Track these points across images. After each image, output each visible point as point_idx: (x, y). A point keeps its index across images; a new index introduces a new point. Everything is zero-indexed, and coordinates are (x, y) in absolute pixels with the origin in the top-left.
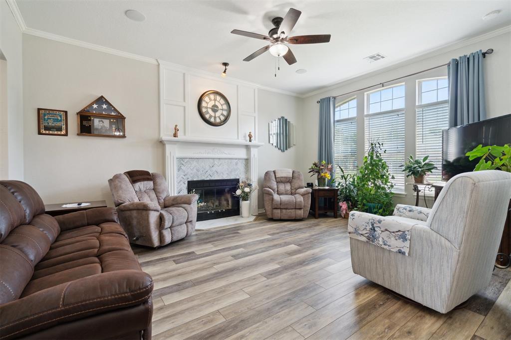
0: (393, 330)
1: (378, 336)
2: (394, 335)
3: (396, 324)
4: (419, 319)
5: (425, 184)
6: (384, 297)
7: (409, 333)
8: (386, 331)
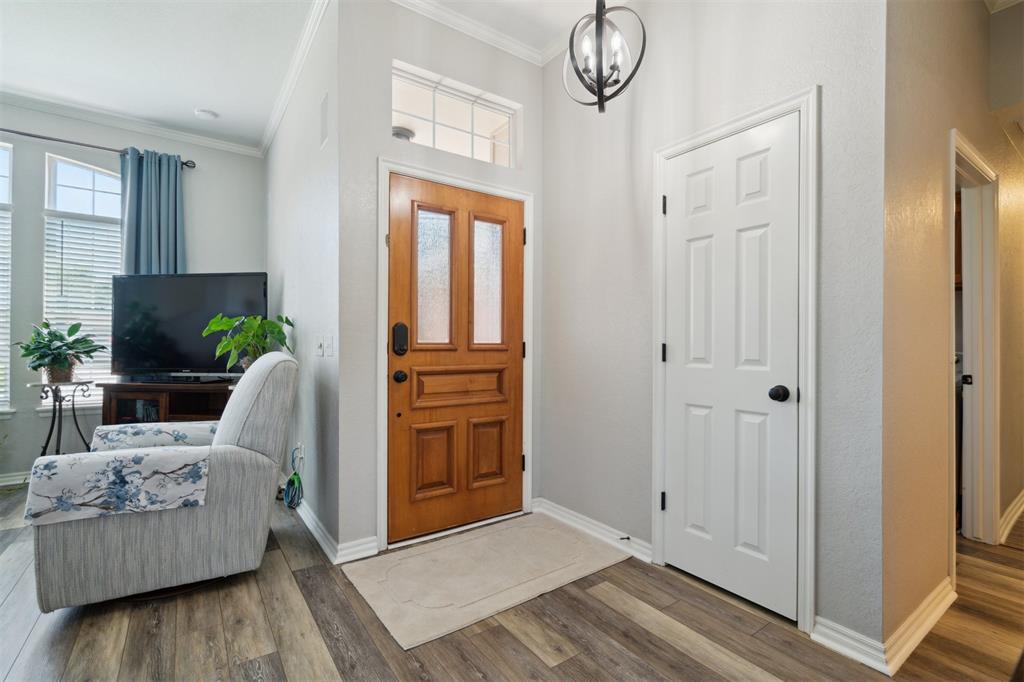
0: (218, 635)
1: (211, 660)
2: (226, 642)
3: (211, 628)
4: (228, 599)
5: (74, 384)
6: (145, 613)
7: (239, 621)
8: (211, 644)
